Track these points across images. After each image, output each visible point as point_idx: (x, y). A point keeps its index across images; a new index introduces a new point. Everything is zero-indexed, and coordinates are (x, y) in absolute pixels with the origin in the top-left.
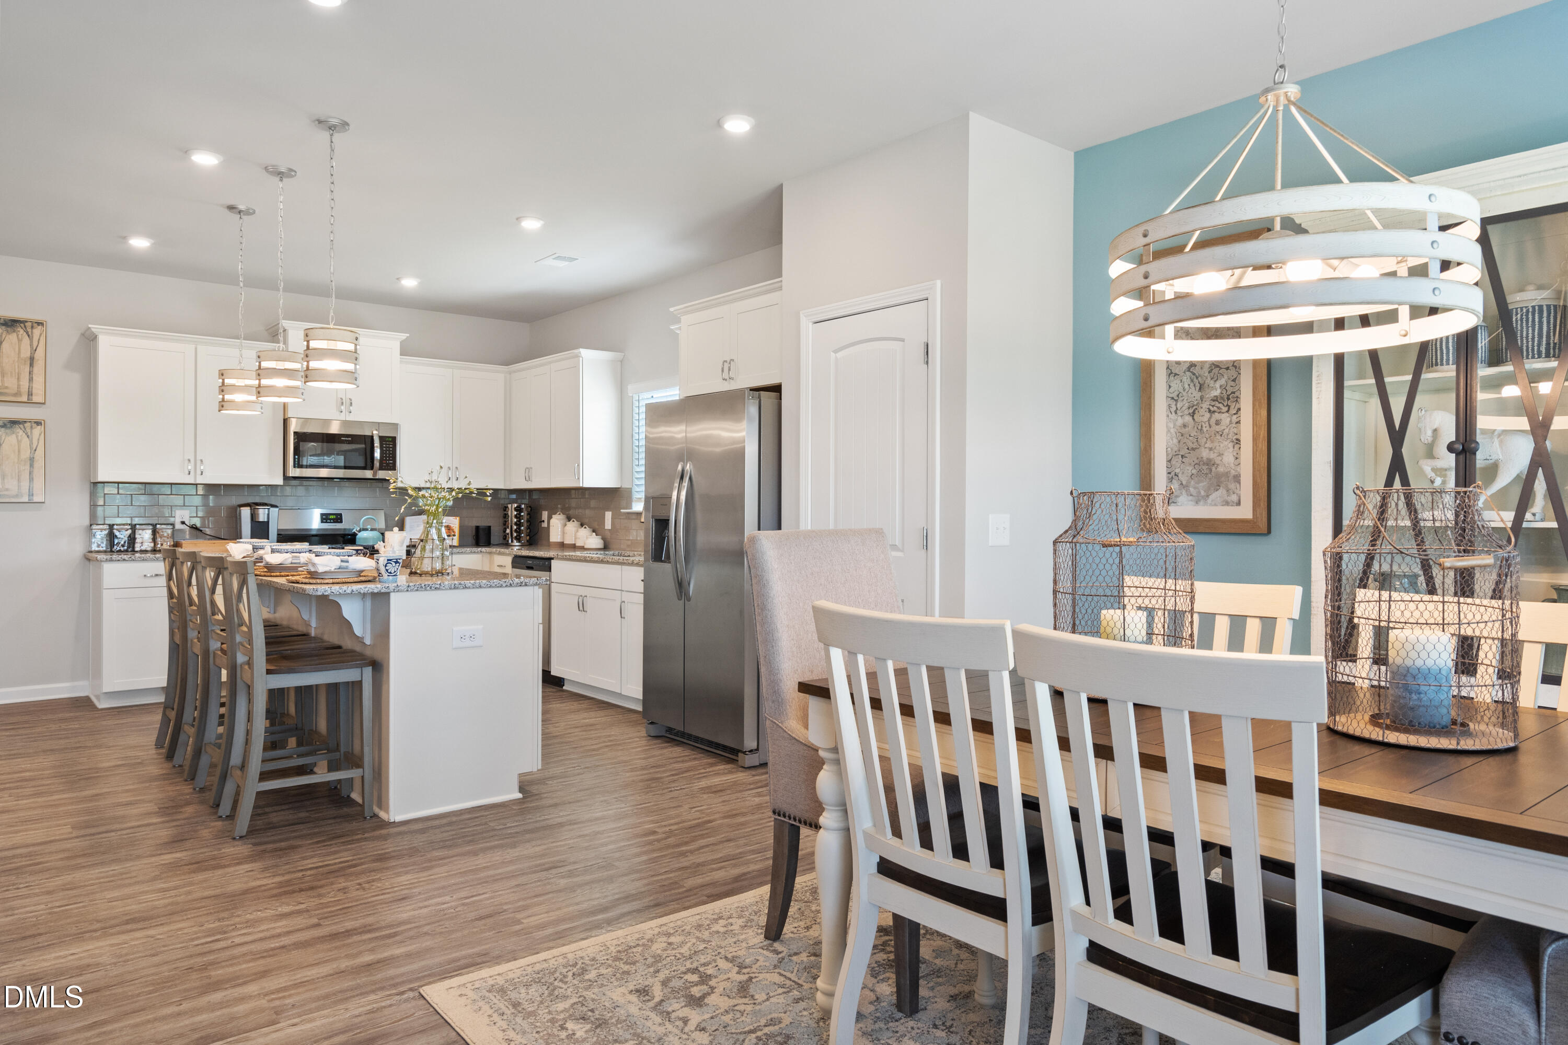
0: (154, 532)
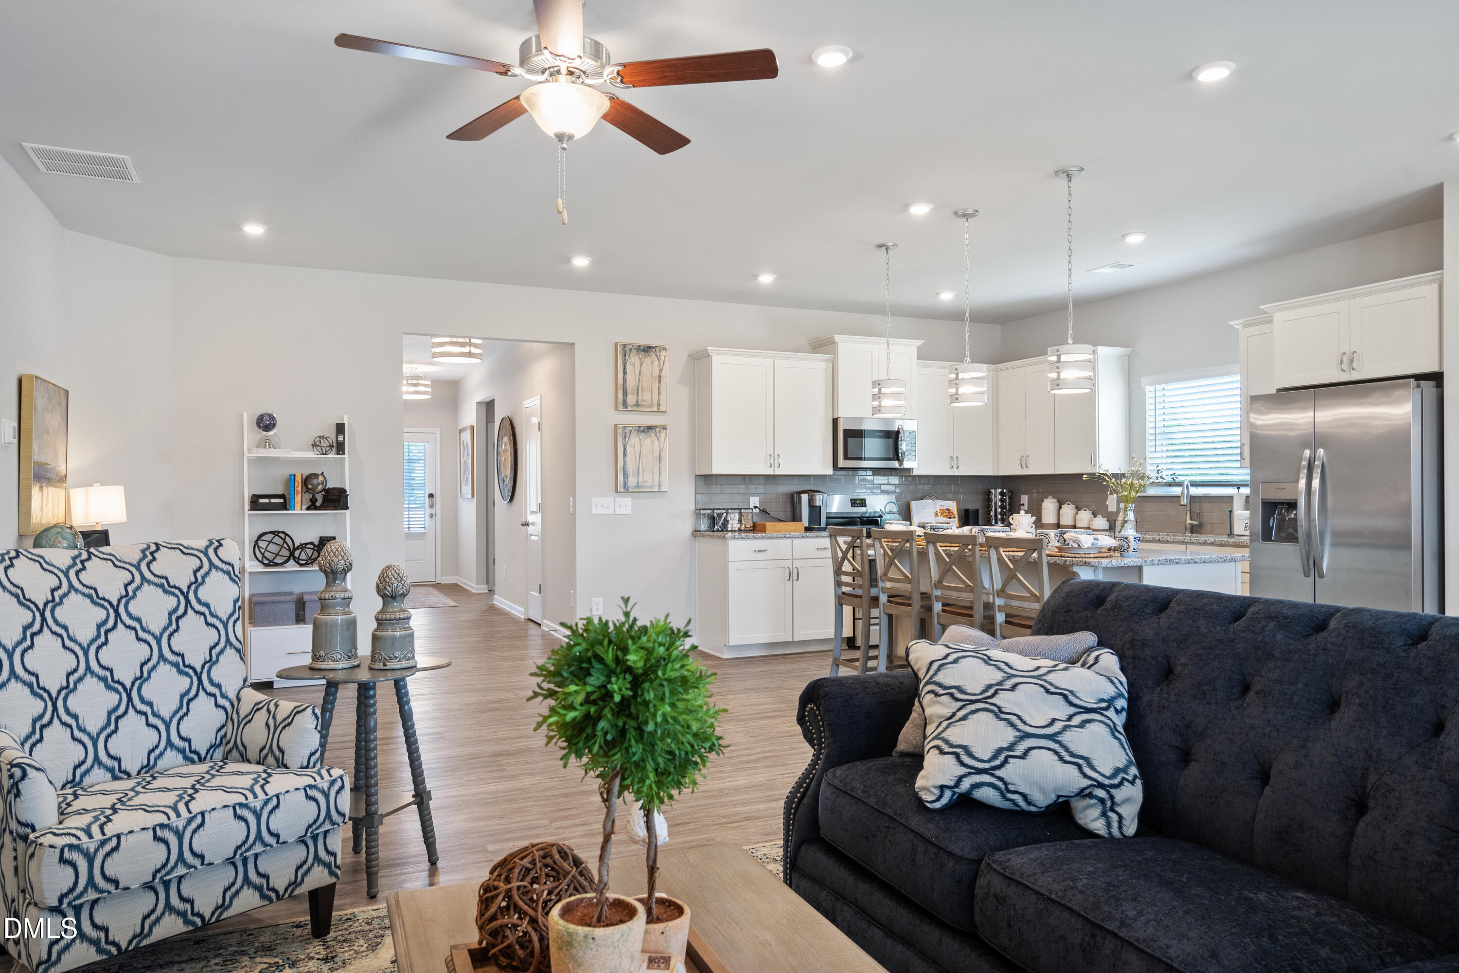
0: (740, 514)
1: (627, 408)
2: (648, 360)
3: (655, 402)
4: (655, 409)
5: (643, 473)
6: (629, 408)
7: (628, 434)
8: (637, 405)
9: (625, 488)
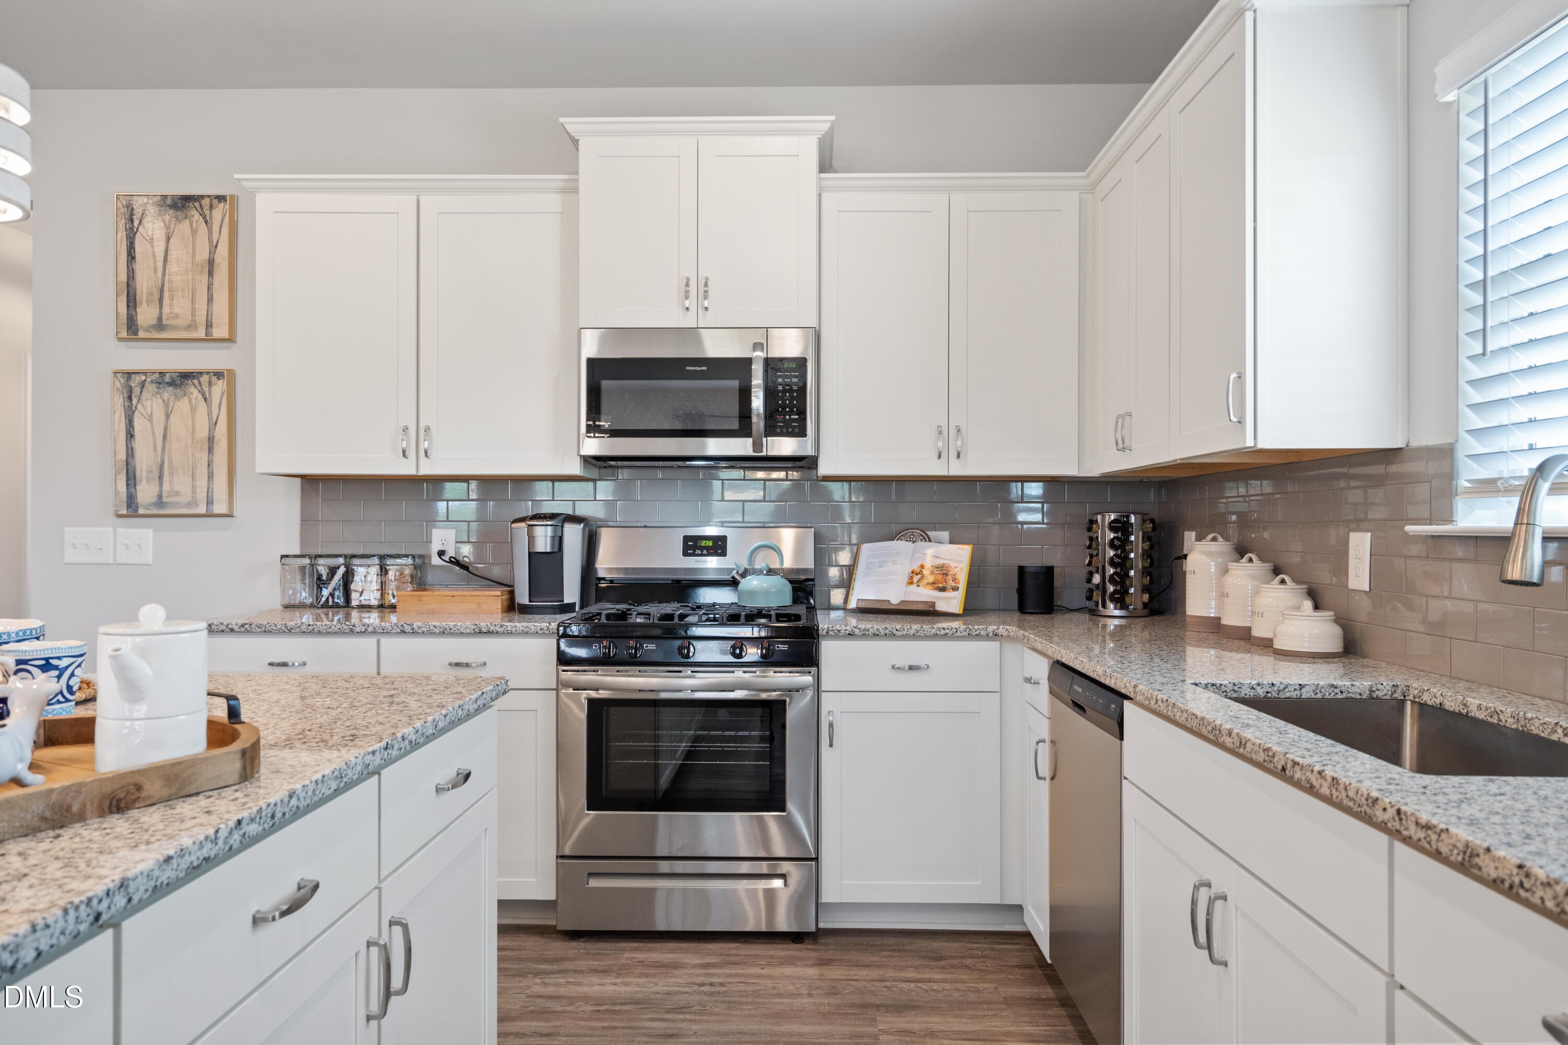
1: (136, 333)
2: (185, 226)
3: (201, 318)
4: (201, 333)
5: (172, 475)
6: (141, 334)
7: (137, 391)
8: (160, 325)
9: (129, 505)
